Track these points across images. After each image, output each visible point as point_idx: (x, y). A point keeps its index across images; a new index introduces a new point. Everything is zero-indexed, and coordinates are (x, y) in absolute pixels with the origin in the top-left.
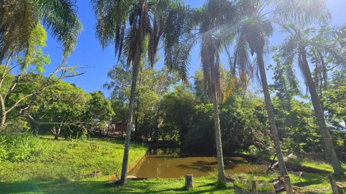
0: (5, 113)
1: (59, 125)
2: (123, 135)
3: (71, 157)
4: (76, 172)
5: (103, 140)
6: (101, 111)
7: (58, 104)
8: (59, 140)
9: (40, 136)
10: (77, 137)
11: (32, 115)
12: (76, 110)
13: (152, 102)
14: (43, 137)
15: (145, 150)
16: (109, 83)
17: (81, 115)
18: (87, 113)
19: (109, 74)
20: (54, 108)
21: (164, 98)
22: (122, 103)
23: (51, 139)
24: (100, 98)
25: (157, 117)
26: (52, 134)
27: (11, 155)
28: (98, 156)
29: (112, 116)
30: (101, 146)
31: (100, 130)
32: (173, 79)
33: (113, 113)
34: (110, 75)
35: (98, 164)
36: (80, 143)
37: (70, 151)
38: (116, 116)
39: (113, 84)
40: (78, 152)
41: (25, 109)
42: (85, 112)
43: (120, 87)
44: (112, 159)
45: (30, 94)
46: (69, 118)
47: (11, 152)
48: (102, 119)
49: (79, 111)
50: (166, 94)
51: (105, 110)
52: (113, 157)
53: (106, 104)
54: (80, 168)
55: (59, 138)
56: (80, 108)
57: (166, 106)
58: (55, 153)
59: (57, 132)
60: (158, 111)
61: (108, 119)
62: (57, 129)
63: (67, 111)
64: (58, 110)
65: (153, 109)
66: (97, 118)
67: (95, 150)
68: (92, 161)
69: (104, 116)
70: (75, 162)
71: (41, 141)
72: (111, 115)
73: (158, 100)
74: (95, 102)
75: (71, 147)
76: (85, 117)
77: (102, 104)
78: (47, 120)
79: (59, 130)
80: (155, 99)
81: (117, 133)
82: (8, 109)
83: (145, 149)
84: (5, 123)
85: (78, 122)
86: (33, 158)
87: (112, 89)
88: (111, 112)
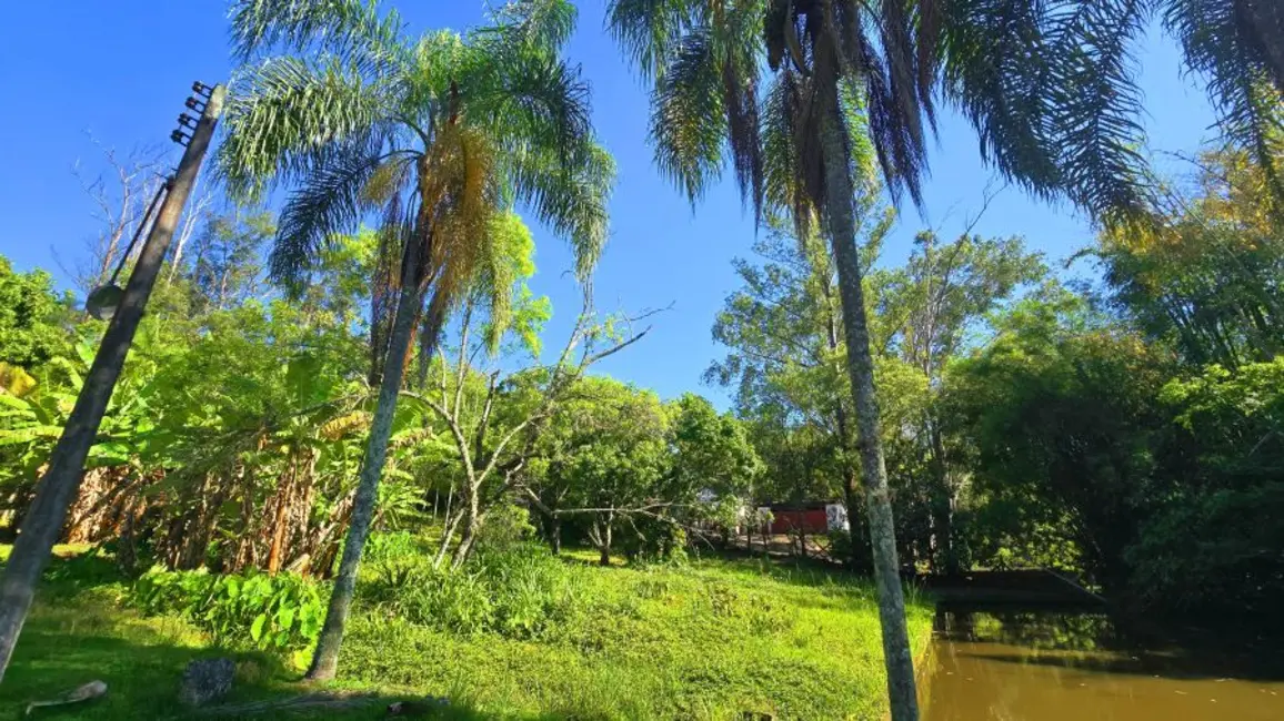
0: (475, 486)
1: (606, 514)
2: (808, 547)
3: (655, 635)
4: (680, 697)
5: (741, 568)
6: (716, 460)
7: (591, 451)
8: (613, 565)
9: (567, 553)
10: (660, 554)
11: (534, 487)
12: (643, 463)
13: (904, 401)
14: (572, 554)
15: (926, 616)
16: (722, 362)
17: (660, 481)
18: (676, 472)
19: (718, 332)
20: (585, 464)
21: (952, 381)
22: (780, 426)
23: (592, 563)
24: (704, 413)
25: (936, 468)
26: (591, 546)
27: (501, 614)
28: (743, 634)
29: (757, 475)
30: (745, 595)
31: (725, 531)
32: (972, 290)
33: (758, 465)
34: (721, 332)
35: (752, 675)
36: (672, 577)
37: (648, 607)
38: (767, 475)
39: (734, 362)
40: (675, 613)
41: (517, 469)
42: (668, 469)
43: (761, 368)
44: (798, 654)
45: (520, 424)
46: (629, 492)
47: (499, 603)
48: (721, 490)
49: (652, 465)
50: (952, 361)
51: (730, 454)
52: (800, 644)
53: (728, 432)
54: (692, 687)
55: (613, 559)
56: (654, 455)
57: (974, 413)
58: (606, 613)
59: (605, 540)
60: (937, 439)
61: (742, 491)
62: (603, 530)
63: (619, 470)
64: (595, 468)
65: (908, 433)
66: (706, 487)
67: (726, 607)
68: (729, 659)
69: (728, 478)
70: (669, 658)
71: (567, 571)
72: (752, 471)
73: (926, 392)
74: (693, 430)
75: (650, 593)
76: (671, 486)
77: (716, 433)
78: (576, 504)
79: (609, 532)
80: (913, 386)
81: (783, 539)
82: (480, 475)
83: (927, 611)
84: (478, 515)
85: (655, 502)
86: (552, 628)
87: (736, 380)
88: (750, 460)
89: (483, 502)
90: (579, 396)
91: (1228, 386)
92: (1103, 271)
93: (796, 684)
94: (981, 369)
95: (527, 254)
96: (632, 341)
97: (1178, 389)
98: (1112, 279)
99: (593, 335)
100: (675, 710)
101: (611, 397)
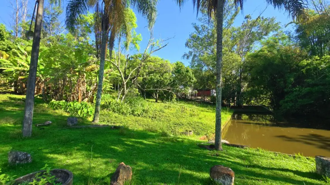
0: (125, 83)
1: (157, 90)
2: (205, 99)
3: (168, 116)
4: (173, 128)
5: (188, 104)
6: (184, 78)
7: (153, 75)
8: (158, 102)
9: (147, 100)
10: (170, 100)
11: (139, 84)
12: (166, 79)
13: (234, 64)
14: (149, 100)
15: (230, 114)
16: (187, 53)
17: (170, 83)
18: (174, 81)
19: (187, 45)
20: (151, 78)
21: (247, 59)
22: (201, 70)
23: (154, 102)
24: (182, 66)
25: (239, 81)
26: (153, 98)
27: (133, 111)
28: (187, 116)
29: (194, 82)
30: (189, 109)
31: (185, 95)
32: (258, 34)
33: (195, 80)
34: (187, 44)
35: (188, 124)
36: (172, 105)
37: (166, 111)
38: (197, 82)
39: (191, 53)
40: (172, 112)
41: (135, 79)
42: (172, 81)
43: (198, 55)
44: (199, 121)
45: (135, 68)
46: (162, 86)
47: (133, 109)
48: (185, 86)
49: (168, 79)
50: (249, 53)
51: (188, 77)
52: (200, 119)
53: (187, 71)
54: (175, 126)
55: (158, 101)
56: (169, 76)
57: (251, 68)
58: (157, 112)
59: (156, 97)
60: (241, 74)
61: (190, 86)
62: (156, 94)
63: (160, 80)
64: (154, 80)
65: (234, 72)
66: (181, 85)
67: (184, 111)
68: (183, 121)
69: (187, 83)
70: (170, 120)
71: (147, 103)
72: (193, 81)
73: (240, 62)
74: (179, 70)
75: (167, 108)
76: (173, 84)
77: (185, 72)
78: (149, 88)
79: (157, 95)
80: (237, 61)
81: (200, 98)
82: (126, 81)
84: (126, 90)
85: (169, 88)
86: (144, 114)
87: (191, 58)
88: (192, 78)
89: (127, 87)
90: (150, 61)
91: (318, 62)
92: (295, 28)
93: (198, 126)
94: (256, 56)
95: (135, 21)
96: (163, 47)
97: (305, 62)
98: (297, 31)
99: (153, 45)
100: (171, 130)
101: (158, 62)
